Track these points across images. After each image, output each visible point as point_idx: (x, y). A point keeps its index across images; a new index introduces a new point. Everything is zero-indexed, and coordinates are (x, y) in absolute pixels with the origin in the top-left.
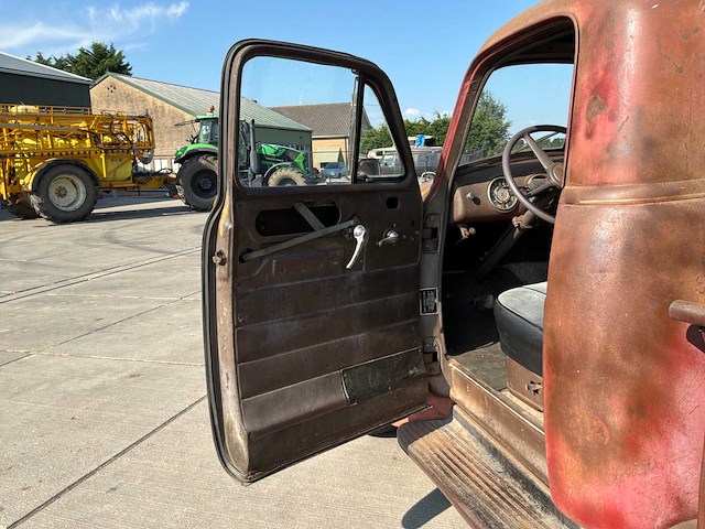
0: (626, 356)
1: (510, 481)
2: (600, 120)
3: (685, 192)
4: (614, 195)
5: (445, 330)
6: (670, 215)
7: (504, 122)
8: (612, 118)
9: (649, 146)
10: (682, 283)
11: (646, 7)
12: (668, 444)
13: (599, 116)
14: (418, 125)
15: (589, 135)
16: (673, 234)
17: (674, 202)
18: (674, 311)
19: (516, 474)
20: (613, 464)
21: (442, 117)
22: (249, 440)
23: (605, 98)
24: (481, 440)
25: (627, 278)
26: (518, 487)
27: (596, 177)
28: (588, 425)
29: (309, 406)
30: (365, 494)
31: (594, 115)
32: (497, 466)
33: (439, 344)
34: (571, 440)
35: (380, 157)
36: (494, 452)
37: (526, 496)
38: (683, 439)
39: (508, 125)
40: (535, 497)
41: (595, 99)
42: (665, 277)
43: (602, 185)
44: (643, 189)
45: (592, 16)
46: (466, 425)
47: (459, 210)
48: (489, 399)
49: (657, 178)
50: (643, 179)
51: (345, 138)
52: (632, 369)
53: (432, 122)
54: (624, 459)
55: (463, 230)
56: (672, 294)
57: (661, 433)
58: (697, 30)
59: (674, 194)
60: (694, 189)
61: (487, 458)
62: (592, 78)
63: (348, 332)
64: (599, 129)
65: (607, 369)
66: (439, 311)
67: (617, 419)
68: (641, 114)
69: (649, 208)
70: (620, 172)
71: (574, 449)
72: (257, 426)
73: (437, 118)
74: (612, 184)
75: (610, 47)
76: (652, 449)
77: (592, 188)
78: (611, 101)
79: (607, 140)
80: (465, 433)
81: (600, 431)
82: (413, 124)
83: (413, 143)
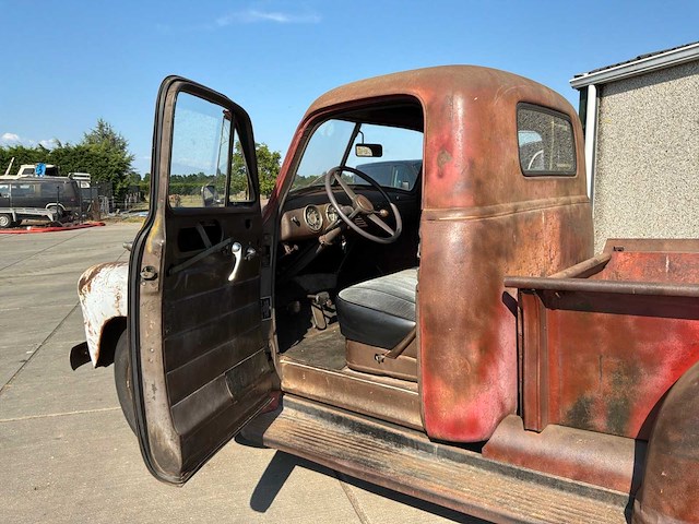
0: (477, 315)
1: (360, 436)
2: (448, 166)
3: (495, 212)
5: (278, 332)
6: (492, 226)
7: (127, 156)
8: (457, 165)
12: (497, 368)
13: (446, 164)
14: (35, 152)
15: (441, 176)
17: (492, 218)
18: (508, 282)
19: (364, 429)
20: (473, 387)
21: (63, 146)
22: (181, 443)
23: (451, 152)
24: (321, 415)
26: (369, 438)
27: (447, 203)
28: (457, 364)
29: (212, 406)
30: (203, 498)
31: (443, 163)
32: (343, 430)
33: (274, 345)
36: (339, 420)
37: (378, 442)
38: (503, 364)
40: (388, 440)
41: (443, 152)
42: (492, 263)
44: (477, 210)
46: (300, 408)
47: (286, 231)
48: (332, 379)
49: (482, 204)
50: (477, 204)
52: (481, 323)
53: (52, 150)
54: (479, 383)
55: (287, 248)
60: (498, 210)
61: (331, 427)
63: (226, 338)
64: (447, 172)
65: (468, 324)
66: (273, 317)
67: (474, 356)
69: (482, 222)
72: (184, 430)
73: (57, 147)
74: (459, 207)
76: (491, 372)
77: (446, 209)
78: (455, 154)
79: (455, 179)
80: (301, 415)
81: (465, 366)
82: (29, 151)
83: (32, 171)
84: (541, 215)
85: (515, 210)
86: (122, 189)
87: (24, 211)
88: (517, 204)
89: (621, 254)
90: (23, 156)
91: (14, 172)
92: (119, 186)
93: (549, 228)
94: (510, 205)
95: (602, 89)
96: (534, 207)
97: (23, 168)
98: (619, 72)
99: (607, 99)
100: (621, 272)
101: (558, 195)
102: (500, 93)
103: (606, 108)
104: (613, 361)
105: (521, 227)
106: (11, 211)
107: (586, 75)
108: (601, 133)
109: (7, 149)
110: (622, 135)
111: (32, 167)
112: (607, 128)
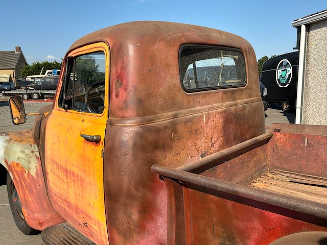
0: (137, 190)
2: (121, 90)
3: (154, 120)
4: (128, 122)
6: (150, 130)
7: (96, 65)
8: (125, 89)
9: (140, 102)
10: (156, 156)
11: (135, 44)
12: (156, 223)
13: (120, 88)
14: (53, 64)
15: (117, 96)
16: (151, 137)
17: (151, 124)
18: (153, 170)
20: (135, 236)
23: (122, 81)
25: (135, 157)
27: (120, 114)
28: (124, 221)
31: (118, 88)
34: (118, 229)
35: (33, 80)
38: (161, 219)
39: (97, 66)
41: (118, 81)
42: (149, 155)
43: (123, 118)
44: (139, 119)
45: (115, 44)
49: (143, 115)
50: (138, 115)
51: (13, 69)
53: (60, 63)
54: (139, 233)
56: (152, 162)
57: (153, 219)
58: (155, 55)
59: (151, 121)
60: (158, 118)
62: (116, 72)
64: (120, 94)
65: (130, 196)
67: (135, 217)
68: (136, 89)
69: (141, 127)
70: (130, 112)
71: (119, 233)
74: (127, 117)
75: (122, 59)
76: (150, 226)
77: (119, 119)
78: (124, 82)
79: (124, 99)
81: (129, 223)
82: (50, 64)
83: (51, 73)
84: (202, 117)
85: (175, 116)
86: (91, 80)
87: (45, 92)
88: (178, 112)
89: (278, 134)
90: (48, 66)
91: (44, 73)
92: (90, 79)
93: (211, 124)
94: (171, 113)
95: (309, 27)
96: (195, 112)
97: (47, 71)
98: (317, 17)
99: (311, 32)
100: (278, 145)
101: (223, 101)
102: (162, 39)
103: (311, 37)
104: (220, 230)
105: (180, 127)
106: (39, 92)
107: (300, 20)
108: (308, 51)
109: (42, 63)
110: (319, 52)
111: (51, 71)
112: (312, 48)
